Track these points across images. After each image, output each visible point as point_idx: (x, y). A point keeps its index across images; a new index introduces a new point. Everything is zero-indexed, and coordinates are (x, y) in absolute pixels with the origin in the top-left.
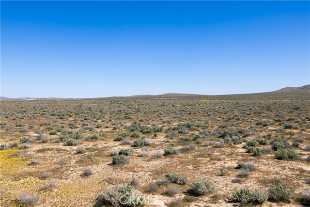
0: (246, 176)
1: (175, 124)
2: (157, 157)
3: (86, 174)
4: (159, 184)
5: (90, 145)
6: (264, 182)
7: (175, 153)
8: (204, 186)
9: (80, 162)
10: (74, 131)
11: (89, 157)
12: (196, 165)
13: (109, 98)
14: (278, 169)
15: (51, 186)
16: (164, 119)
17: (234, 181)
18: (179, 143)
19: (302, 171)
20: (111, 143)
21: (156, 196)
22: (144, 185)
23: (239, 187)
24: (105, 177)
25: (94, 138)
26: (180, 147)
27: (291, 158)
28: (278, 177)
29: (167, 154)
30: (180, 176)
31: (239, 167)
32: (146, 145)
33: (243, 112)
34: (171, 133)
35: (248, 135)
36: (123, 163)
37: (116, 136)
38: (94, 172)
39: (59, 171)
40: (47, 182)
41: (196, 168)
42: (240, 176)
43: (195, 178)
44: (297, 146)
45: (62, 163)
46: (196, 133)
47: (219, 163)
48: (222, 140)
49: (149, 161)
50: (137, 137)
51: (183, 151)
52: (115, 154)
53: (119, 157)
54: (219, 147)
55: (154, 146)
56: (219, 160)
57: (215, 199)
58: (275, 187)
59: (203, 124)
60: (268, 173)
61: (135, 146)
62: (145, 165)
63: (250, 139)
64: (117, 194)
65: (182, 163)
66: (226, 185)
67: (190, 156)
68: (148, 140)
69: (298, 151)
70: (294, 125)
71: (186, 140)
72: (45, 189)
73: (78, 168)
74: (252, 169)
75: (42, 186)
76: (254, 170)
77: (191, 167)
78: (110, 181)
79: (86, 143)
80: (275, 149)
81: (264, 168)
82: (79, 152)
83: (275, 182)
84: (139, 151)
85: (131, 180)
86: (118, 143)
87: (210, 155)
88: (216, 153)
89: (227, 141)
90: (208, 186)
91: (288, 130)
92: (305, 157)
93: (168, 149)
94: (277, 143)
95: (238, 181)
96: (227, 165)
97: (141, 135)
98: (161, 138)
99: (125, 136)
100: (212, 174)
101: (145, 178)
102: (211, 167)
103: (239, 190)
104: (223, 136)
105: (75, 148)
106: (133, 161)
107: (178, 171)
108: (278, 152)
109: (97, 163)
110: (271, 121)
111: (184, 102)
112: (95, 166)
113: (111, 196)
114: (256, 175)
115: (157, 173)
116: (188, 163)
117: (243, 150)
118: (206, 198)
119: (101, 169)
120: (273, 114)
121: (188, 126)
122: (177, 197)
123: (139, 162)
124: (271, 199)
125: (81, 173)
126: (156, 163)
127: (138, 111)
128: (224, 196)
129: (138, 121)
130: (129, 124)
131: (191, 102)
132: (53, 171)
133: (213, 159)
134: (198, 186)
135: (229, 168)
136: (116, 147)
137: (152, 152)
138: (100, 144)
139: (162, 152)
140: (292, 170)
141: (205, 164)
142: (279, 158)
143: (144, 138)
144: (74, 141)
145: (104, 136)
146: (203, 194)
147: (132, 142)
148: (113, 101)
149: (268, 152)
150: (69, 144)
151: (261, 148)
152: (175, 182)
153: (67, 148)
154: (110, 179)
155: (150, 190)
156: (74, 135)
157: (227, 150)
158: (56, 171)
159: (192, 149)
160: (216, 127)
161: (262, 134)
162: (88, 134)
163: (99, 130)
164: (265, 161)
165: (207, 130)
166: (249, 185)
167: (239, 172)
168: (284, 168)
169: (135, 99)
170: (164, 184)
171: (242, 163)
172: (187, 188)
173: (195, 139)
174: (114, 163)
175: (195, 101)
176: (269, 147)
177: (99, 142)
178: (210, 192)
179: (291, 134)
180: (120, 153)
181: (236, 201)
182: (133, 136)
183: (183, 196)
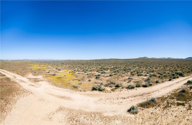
0: (130, 81)
1: (112, 67)
2: (108, 76)
3: (89, 81)
4: (108, 84)
5: (90, 72)
6: (135, 82)
7: (112, 75)
8: (120, 85)
9: (88, 77)
10: (86, 68)
11: (90, 76)
12: (118, 78)
13: (95, 60)
14: (138, 78)
15: (81, 83)
16: (110, 66)
17: (128, 83)
18: (113, 72)
19: (143, 78)
20: (96, 72)
21: (108, 87)
22: (104, 84)
23: (129, 84)
24: (94, 82)
25: (91, 71)
26: (114, 74)
27: (141, 75)
28: (138, 80)
29: (110, 75)
30: (114, 82)
31: (129, 79)
32: (105, 73)
33: (130, 63)
34: (111, 69)
35: (131, 70)
36: (99, 78)
37: (97, 70)
38: (91, 80)
39: (83, 79)
40: (80, 82)
41: (118, 79)
42: (129, 81)
43: (118, 82)
44: (142, 72)
45: (83, 77)
46: (118, 69)
47: (124, 78)
48: (125, 71)
49: (105, 77)
50: (102, 71)
51: (114, 75)
52: (97, 75)
53: (98, 76)
54: (124, 73)
55: (107, 73)
56: (124, 77)
57: (123, 88)
58: (137, 83)
59: (120, 67)
60: (136, 80)
61: (102, 73)
62: (104, 78)
63: (131, 71)
64: (98, 87)
65: (114, 78)
66: (126, 84)
67: (116, 76)
68: (105, 72)
69: (142, 73)
70: (142, 67)
71: (115, 71)
72: (80, 84)
73: (88, 79)
74: (132, 79)
75: (79, 83)
76: (133, 79)
77: (116, 79)
78: (96, 83)
79: (89, 72)
80: (137, 73)
81: (135, 78)
82: (87, 75)
83: (137, 82)
84: (103, 74)
85: (101, 83)
86: (97, 72)
87: (121, 76)
88: (123, 75)
89: (126, 72)
90: (121, 84)
91: (140, 68)
92: (144, 75)
93: (111, 74)
94: (138, 72)
95: (129, 82)
96: (126, 78)
97: (104, 70)
98: (109, 71)
99: (99, 70)
100: (122, 81)
101: (105, 82)
102: (122, 79)
103: (129, 85)
104: (125, 70)
105: (86, 73)
106: (101, 77)
107: (113, 80)
108: (138, 74)
109: (92, 78)
110: (137, 66)
111: (115, 61)
112: (92, 79)
113: (96, 87)
114: (133, 80)
115: (108, 81)
116: (116, 78)
117: (130, 74)
118: (120, 88)
119: (93, 79)
120: (137, 64)
121: (116, 68)
122: (113, 88)
123: (103, 77)
124: (136, 87)
125: (88, 80)
126: (107, 78)
127: (103, 63)
128: (125, 87)
129: (102, 66)
130: (100, 67)
131: (117, 61)
132: (81, 79)
133: (123, 77)
134: (118, 85)
135: (126, 79)
136: (97, 74)
137: (106, 75)
138: (93, 72)
139: (109, 75)
140: (141, 78)
141: (120, 78)
142: (138, 75)
143: (104, 71)
144: (86, 71)
145: (94, 70)
146: (120, 87)
147: (101, 72)
148: (96, 60)
149: (136, 74)
150: (85, 72)
151: (134, 73)
152: (112, 84)
153: (85, 73)
154: (96, 82)
155: (106, 86)
156: (86, 70)
157: (126, 74)
158: (82, 79)
159: (117, 74)
160: (123, 68)
161: (134, 69)
162: (89, 70)
163: (92, 68)
164: (135, 77)
165: (121, 69)
166: (131, 83)
167: (129, 80)
168: (139, 78)
169: (102, 60)
170: (110, 84)
171: (130, 77)
172: (116, 85)
173: (118, 71)
174: (96, 78)
175: (118, 61)
176: (136, 73)
177: (92, 72)
178: (122, 86)
179: (141, 69)
180: (98, 75)
181: (128, 88)
182: (101, 70)
183: (115, 87)
